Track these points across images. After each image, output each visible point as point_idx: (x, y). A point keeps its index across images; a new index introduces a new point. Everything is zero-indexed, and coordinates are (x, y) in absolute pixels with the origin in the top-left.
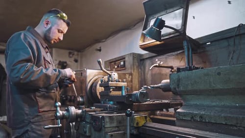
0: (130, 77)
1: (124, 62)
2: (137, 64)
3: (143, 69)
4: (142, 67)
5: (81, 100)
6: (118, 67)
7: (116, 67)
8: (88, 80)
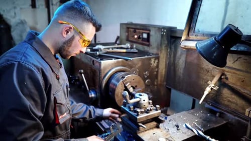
0: (156, 61)
1: (149, 35)
2: (166, 42)
3: (173, 50)
4: (173, 47)
5: (93, 95)
6: (139, 38)
7: (136, 37)
8: (103, 75)
